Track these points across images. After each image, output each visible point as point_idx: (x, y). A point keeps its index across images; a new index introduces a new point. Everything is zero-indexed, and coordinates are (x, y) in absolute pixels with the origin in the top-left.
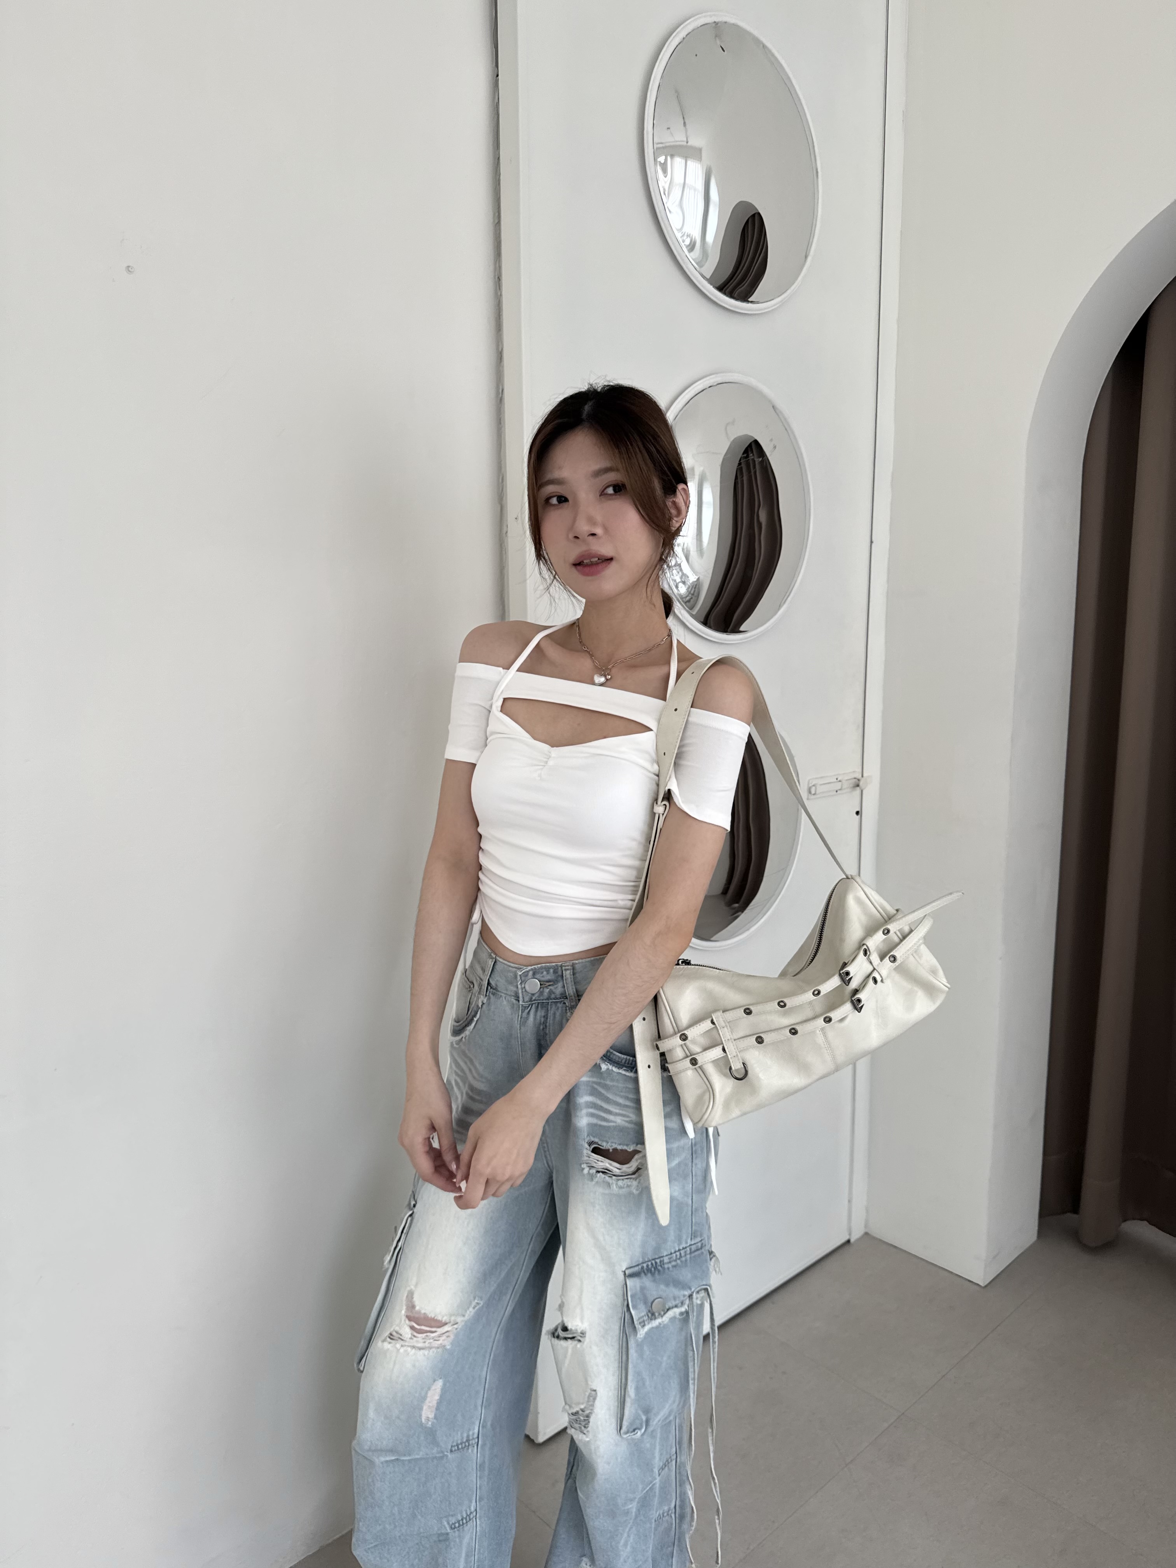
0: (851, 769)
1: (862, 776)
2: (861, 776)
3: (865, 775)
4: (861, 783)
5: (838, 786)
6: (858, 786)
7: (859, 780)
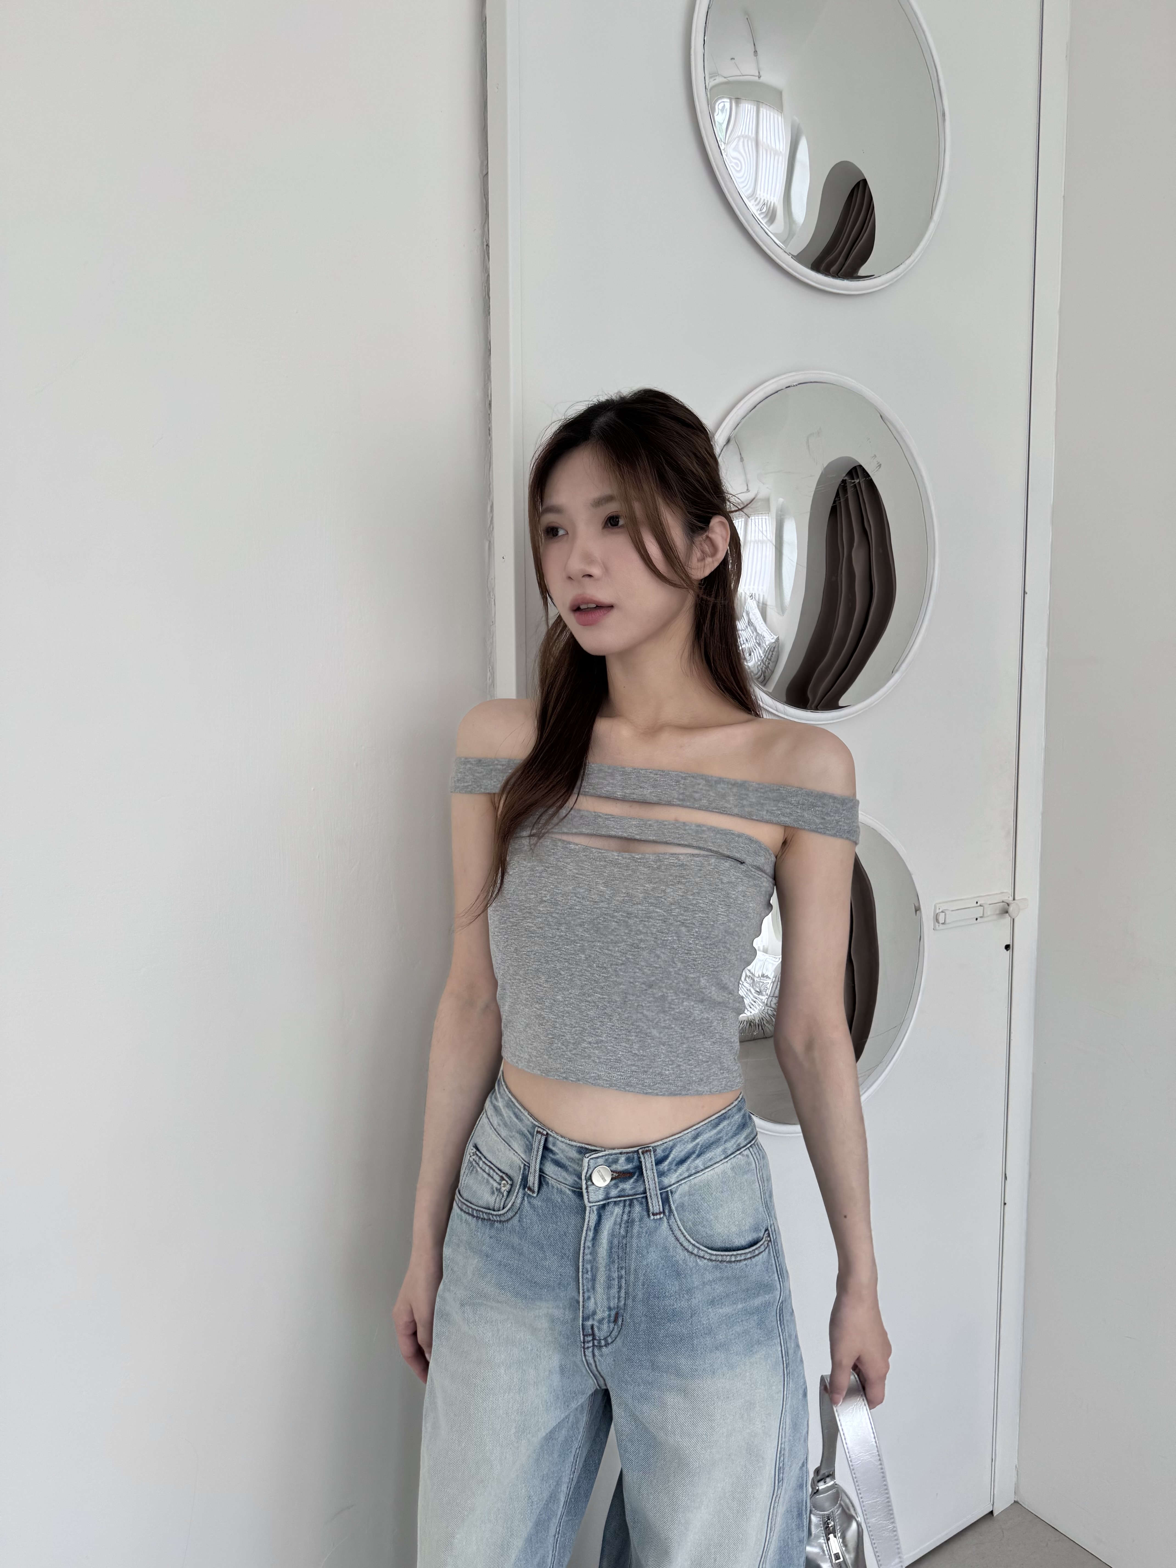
0: (1000, 891)
1: (1014, 899)
2: (1011, 898)
3: (1016, 898)
4: (1011, 909)
5: (979, 912)
6: (1007, 912)
7: (1008, 905)
